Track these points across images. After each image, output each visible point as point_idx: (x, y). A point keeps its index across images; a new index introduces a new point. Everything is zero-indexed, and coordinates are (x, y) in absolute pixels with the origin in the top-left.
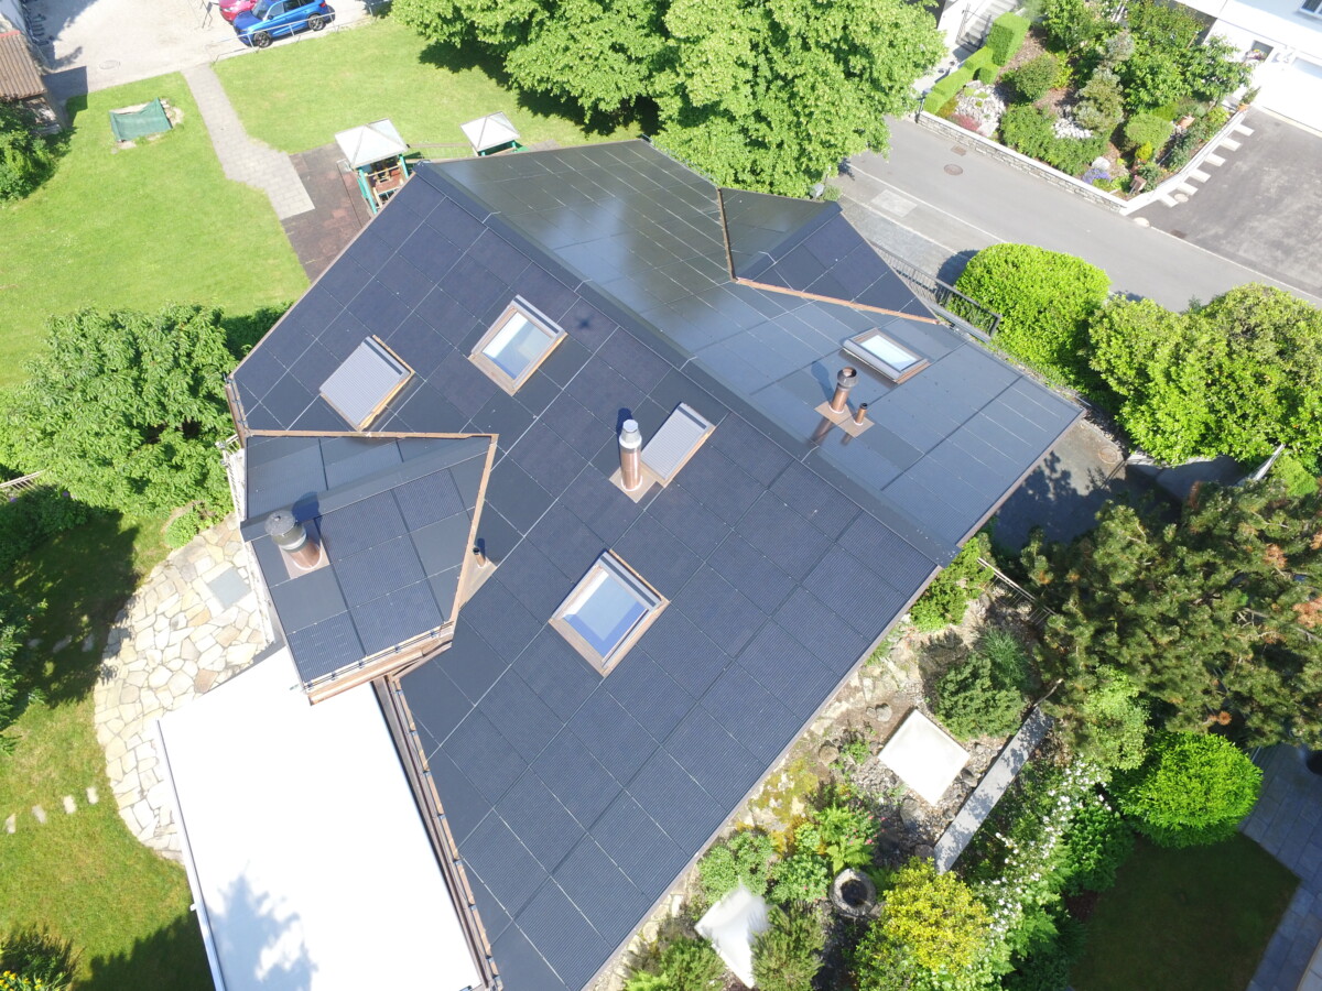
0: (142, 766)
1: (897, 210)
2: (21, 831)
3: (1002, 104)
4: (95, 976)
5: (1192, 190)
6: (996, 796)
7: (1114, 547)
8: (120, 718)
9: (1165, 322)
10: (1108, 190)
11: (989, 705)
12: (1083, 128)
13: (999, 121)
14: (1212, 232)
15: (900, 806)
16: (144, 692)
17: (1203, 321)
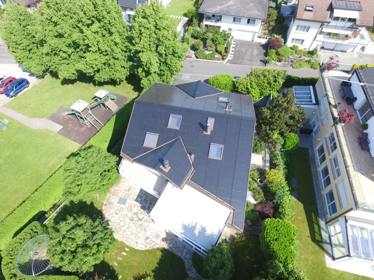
0: (132, 239)
1: (188, 78)
2: (119, 264)
3: (193, 51)
4: (155, 273)
5: (233, 56)
6: (269, 159)
7: (266, 113)
8: (120, 235)
9: (246, 79)
10: (220, 60)
11: (261, 146)
12: (210, 51)
13: (195, 55)
14: (240, 62)
15: (258, 168)
16: (121, 228)
17: (251, 77)
